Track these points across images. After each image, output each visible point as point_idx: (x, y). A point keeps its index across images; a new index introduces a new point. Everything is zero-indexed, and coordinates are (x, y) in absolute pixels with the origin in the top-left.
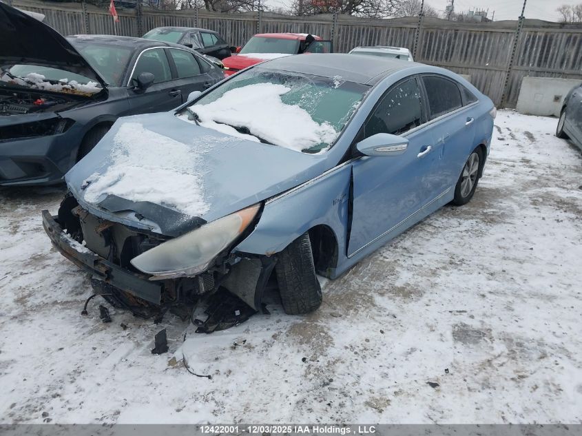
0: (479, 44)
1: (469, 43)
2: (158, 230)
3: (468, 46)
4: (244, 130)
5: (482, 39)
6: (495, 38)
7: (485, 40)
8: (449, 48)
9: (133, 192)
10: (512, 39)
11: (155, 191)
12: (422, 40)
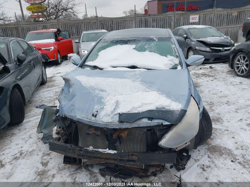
0: (122, 26)
1: (118, 25)
2: (166, 123)
3: (118, 27)
4: (133, 67)
5: (123, 23)
6: (127, 22)
7: (124, 24)
8: (111, 28)
9: (134, 108)
10: (134, 22)
11: (146, 104)
12: (100, 27)
